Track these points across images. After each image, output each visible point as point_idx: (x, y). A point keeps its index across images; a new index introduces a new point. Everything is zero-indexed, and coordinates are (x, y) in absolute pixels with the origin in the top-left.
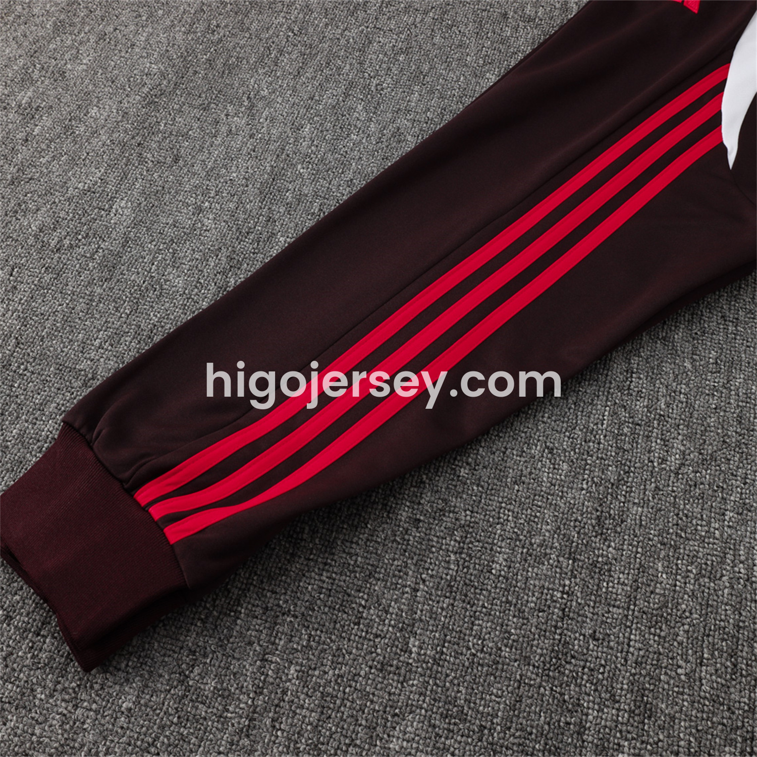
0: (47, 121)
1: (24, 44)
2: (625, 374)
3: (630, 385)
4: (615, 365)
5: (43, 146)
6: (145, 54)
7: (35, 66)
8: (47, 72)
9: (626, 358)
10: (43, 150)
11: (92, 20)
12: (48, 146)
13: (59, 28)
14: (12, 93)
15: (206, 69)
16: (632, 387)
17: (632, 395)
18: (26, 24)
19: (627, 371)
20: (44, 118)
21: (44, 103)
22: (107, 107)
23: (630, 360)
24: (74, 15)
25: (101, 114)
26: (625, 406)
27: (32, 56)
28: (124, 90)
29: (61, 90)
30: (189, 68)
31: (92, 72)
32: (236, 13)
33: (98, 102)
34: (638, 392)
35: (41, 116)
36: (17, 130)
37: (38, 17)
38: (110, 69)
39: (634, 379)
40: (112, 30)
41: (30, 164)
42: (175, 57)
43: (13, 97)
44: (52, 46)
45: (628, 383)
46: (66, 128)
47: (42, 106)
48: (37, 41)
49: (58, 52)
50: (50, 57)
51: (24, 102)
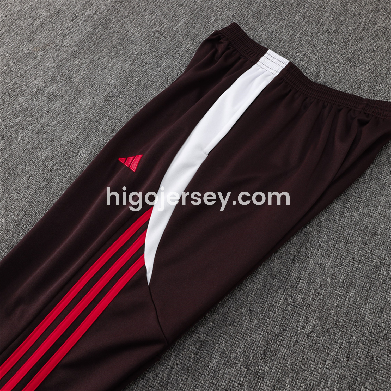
0: (59, 103)
1: (57, 61)
2: (297, 279)
3: (297, 286)
4: (293, 274)
5: (55, 116)
6: (109, 74)
7: (59, 73)
8: (64, 77)
9: (299, 271)
10: (54, 118)
11: (89, 52)
12: (57, 116)
13: (74, 54)
14: (46, 86)
15: (136, 85)
16: (298, 287)
17: (297, 291)
18: (59, 50)
19: (298, 278)
20: (58, 101)
21: (60, 93)
22: (87, 99)
23: (301, 272)
24: (82, 49)
25: (84, 103)
26: (292, 296)
27: (58, 68)
28: (97, 91)
29: (68, 87)
30: (128, 84)
31: (84, 80)
32: (156, 57)
33: (83, 96)
34: (301, 290)
35: (57, 100)
36: (45, 106)
37: (65, 47)
38: (92, 79)
39: (300, 283)
40: (97, 58)
41: (47, 124)
42: (123, 77)
43: (46, 89)
44: (69, 64)
45: (297, 284)
46: (67, 108)
47: (58, 95)
48: (62, 60)
49: (71, 67)
50: (67, 70)
51: (51, 91)
